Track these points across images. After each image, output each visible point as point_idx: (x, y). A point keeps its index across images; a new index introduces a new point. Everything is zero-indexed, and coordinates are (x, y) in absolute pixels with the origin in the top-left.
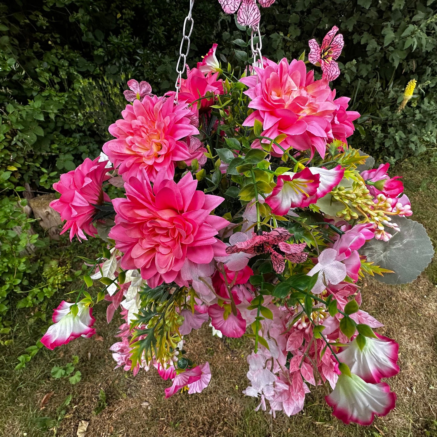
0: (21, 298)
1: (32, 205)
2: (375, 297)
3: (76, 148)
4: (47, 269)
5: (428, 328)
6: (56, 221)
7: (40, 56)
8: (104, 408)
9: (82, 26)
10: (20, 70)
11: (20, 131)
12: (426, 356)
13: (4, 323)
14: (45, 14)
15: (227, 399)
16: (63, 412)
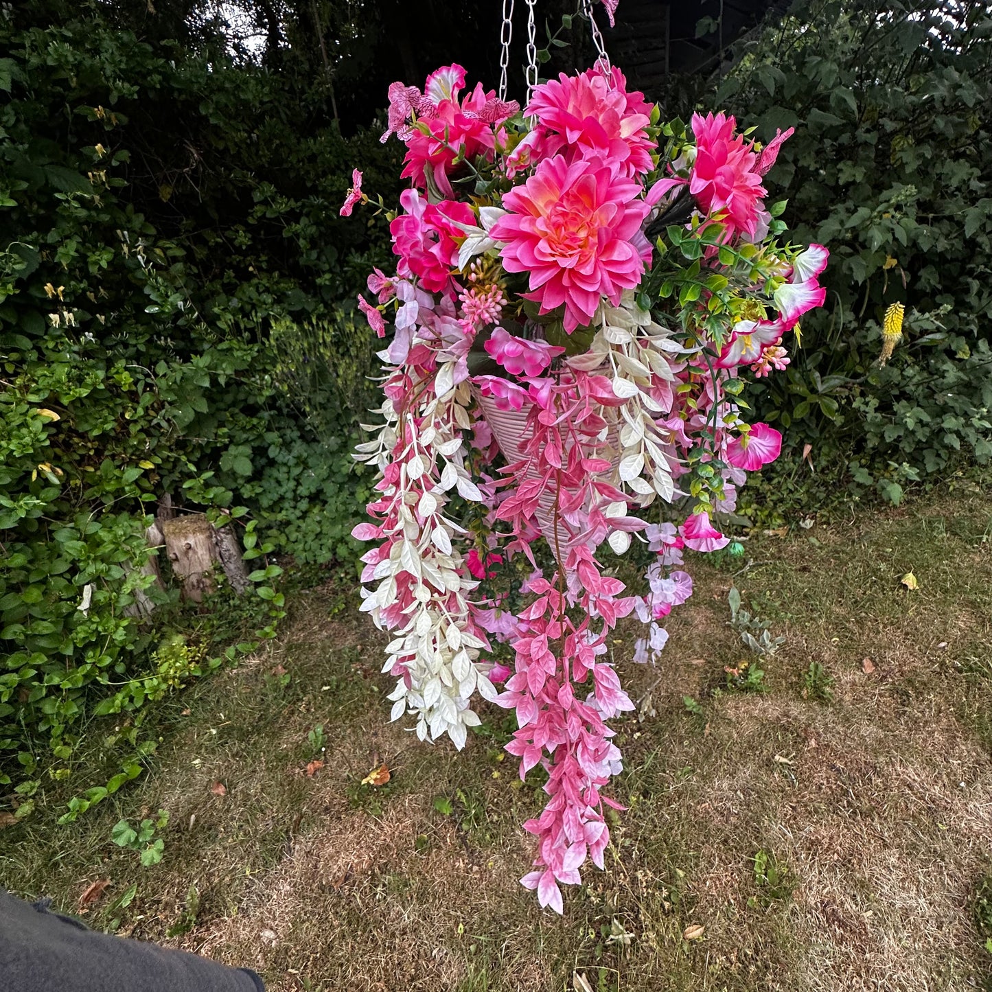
0: (106, 696)
1: (165, 530)
2: (832, 773)
3: (260, 436)
4: (163, 650)
5: (956, 862)
6: (201, 564)
7: (230, 290)
8: (188, 928)
9: (302, 242)
10: (191, 311)
11: (170, 403)
12: (940, 928)
13: (66, 736)
14: (249, 229)
15: (435, 952)
16: (115, 923)
